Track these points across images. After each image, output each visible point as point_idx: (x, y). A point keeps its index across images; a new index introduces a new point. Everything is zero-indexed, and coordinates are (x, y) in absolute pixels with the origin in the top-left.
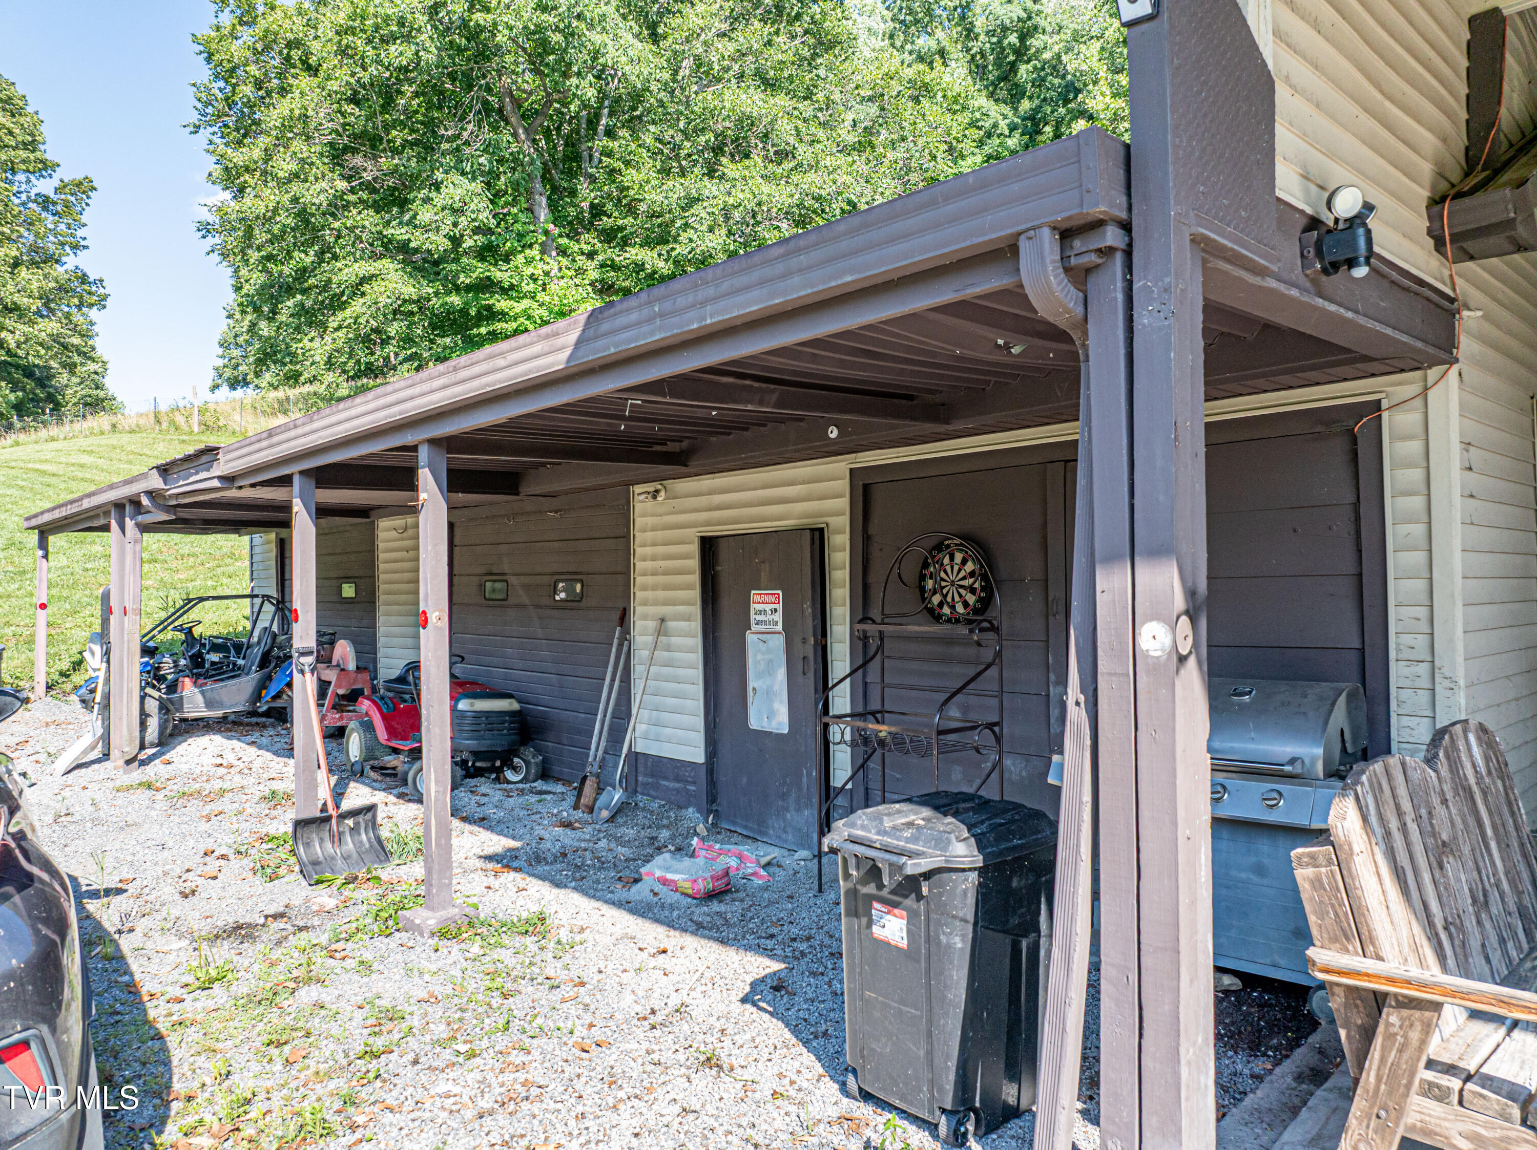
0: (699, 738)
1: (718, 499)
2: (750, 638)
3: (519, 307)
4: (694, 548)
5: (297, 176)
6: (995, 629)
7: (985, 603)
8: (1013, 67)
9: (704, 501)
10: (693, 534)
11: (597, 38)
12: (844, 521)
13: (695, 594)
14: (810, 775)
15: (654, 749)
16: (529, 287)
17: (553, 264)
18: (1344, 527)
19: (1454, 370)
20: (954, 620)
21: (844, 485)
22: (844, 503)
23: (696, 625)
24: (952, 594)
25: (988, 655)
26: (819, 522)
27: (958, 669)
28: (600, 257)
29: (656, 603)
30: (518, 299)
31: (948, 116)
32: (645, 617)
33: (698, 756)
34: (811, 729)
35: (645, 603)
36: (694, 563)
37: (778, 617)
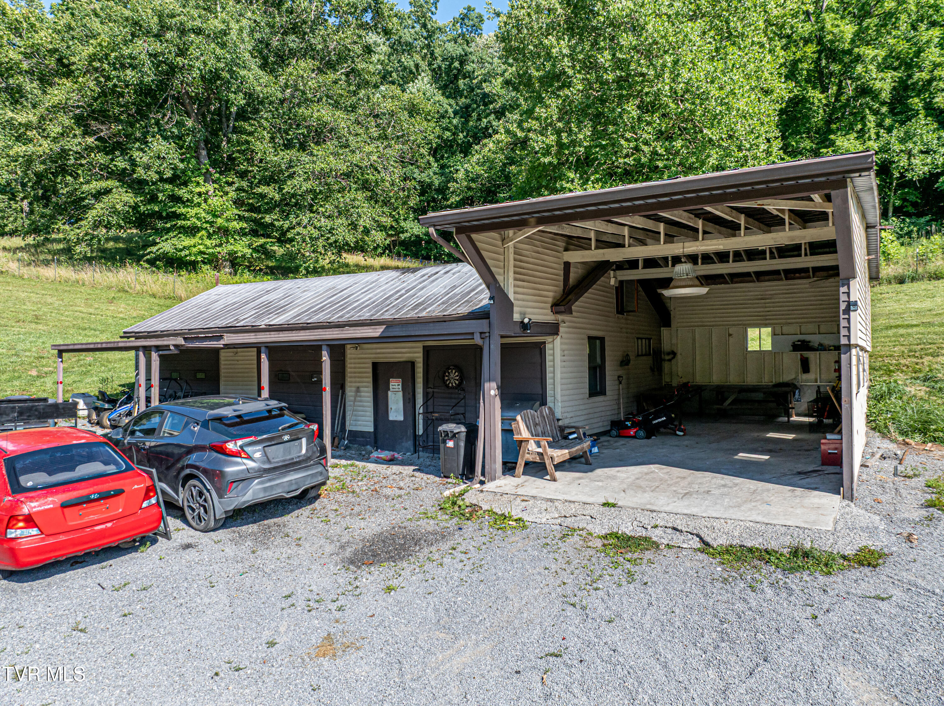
0: (372, 424)
1: (378, 351)
2: (390, 393)
3: (192, 212)
4: (370, 365)
5: (62, 134)
6: (464, 390)
7: (461, 383)
8: (456, 77)
9: (374, 351)
10: (370, 361)
11: (243, 72)
12: (421, 360)
13: (371, 380)
14: (410, 432)
15: (354, 429)
16: (196, 200)
17: (210, 187)
18: (539, 367)
19: (559, 337)
20: (453, 387)
21: (421, 350)
22: (421, 355)
23: (371, 389)
24: (452, 381)
25: (462, 396)
26: (413, 360)
27: (453, 400)
28: (236, 185)
29: (355, 382)
30: (192, 207)
31: (425, 123)
32: (351, 387)
33: (371, 429)
34: (410, 419)
35: (351, 382)
36: (370, 370)
37: (400, 387)
